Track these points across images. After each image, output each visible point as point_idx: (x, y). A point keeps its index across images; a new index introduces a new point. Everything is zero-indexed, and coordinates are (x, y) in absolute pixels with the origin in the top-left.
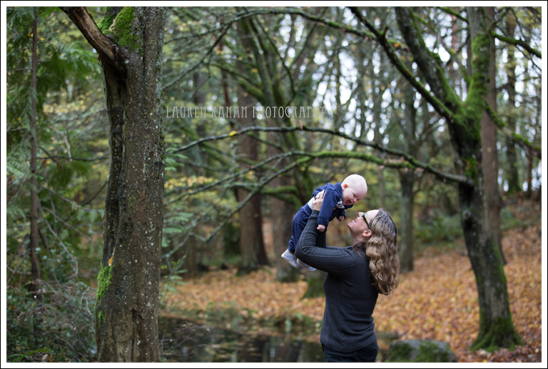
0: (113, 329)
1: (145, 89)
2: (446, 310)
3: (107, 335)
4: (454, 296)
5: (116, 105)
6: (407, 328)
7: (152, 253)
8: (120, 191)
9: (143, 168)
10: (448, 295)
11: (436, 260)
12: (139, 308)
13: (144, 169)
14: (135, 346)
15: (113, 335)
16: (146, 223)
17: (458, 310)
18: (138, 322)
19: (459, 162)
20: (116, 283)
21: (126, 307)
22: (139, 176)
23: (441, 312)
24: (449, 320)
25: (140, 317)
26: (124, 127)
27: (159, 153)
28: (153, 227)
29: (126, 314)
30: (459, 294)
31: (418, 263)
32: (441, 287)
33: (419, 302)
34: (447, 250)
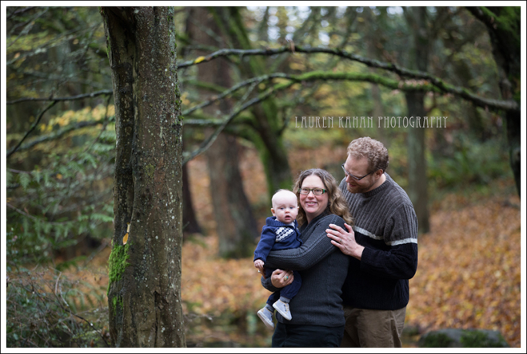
0: (133, 316)
1: (158, 42)
2: (489, 290)
3: (126, 323)
4: (498, 269)
5: (124, 60)
6: (432, 319)
7: (173, 227)
8: (135, 159)
9: (159, 132)
10: (489, 268)
11: (464, 214)
12: (162, 291)
13: (161, 133)
14: (159, 334)
15: (133, 323)
16: (165, 194)
17: (507, 289)
18: (161, 307)
19: (506, 82)
20: (134, 263)
21: (148, 290)
22: (156, 141)
23: (481, 293)
24: (494, 304)
25: (164, 301)
26: (134, 86)
27: (176, 114)
28: (173, 198)
29: (148, 297)
30: (506, 266)
31: (436, 220)
32: (478, 256)
33: (446, 279)
34: (481, 198)
